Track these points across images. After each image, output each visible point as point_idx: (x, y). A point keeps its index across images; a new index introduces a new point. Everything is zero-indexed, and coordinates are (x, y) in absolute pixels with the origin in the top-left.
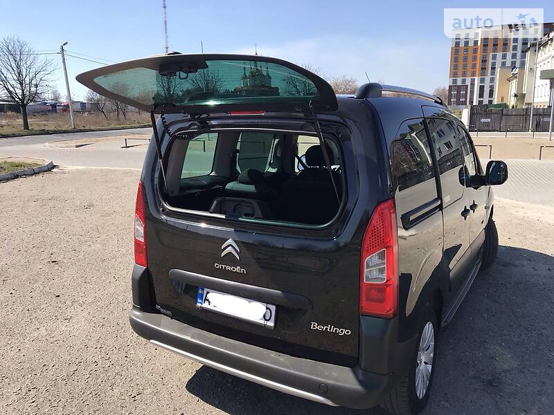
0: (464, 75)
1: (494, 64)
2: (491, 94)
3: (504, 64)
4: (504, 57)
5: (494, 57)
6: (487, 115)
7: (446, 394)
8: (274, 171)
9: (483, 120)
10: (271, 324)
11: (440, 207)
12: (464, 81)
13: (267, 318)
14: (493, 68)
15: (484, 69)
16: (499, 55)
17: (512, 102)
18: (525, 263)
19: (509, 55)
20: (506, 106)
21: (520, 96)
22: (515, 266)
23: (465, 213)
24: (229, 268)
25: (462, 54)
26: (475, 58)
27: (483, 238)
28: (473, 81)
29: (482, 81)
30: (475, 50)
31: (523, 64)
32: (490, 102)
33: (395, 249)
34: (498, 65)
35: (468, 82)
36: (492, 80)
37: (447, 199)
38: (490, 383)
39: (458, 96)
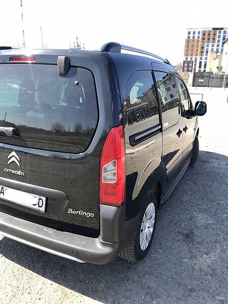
0: (192, 55)
1: (207, 49)
2: (205, 66)
3: (212, 50)
4: (213, 46)
5: (208, 46)
6: (202, 77)
7: (161, 244)
8: (65, 105)
9: (200, 80)
10: (43, 209)
11: (161, 130)
12: (191, 58)
13: (40, 205)
14: (207, 52)
15: (202, 52)
16: (210, 45)
17: (215, 71)
18: (214, 160)
19: (216, 45)
20: (212, 73)
21: (219, 68)
22: (209, 163)
23: (179, 133)
24: (13, 171)
25: (191, 43)
26: (198, 46)
27: (191, 147)
28: (196, 58)
29: (201, 59)
30: (198, 41)
31: (222, 50)
32: (205, 71)
33: (123, 159)
34: (210, 50)
35: (194, 60)
36: (206, 59)
37: (165, 125)
38: (187, 236)
39: (188, 67)
